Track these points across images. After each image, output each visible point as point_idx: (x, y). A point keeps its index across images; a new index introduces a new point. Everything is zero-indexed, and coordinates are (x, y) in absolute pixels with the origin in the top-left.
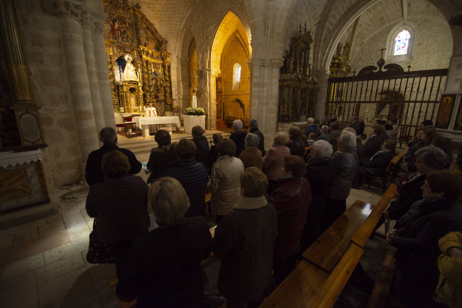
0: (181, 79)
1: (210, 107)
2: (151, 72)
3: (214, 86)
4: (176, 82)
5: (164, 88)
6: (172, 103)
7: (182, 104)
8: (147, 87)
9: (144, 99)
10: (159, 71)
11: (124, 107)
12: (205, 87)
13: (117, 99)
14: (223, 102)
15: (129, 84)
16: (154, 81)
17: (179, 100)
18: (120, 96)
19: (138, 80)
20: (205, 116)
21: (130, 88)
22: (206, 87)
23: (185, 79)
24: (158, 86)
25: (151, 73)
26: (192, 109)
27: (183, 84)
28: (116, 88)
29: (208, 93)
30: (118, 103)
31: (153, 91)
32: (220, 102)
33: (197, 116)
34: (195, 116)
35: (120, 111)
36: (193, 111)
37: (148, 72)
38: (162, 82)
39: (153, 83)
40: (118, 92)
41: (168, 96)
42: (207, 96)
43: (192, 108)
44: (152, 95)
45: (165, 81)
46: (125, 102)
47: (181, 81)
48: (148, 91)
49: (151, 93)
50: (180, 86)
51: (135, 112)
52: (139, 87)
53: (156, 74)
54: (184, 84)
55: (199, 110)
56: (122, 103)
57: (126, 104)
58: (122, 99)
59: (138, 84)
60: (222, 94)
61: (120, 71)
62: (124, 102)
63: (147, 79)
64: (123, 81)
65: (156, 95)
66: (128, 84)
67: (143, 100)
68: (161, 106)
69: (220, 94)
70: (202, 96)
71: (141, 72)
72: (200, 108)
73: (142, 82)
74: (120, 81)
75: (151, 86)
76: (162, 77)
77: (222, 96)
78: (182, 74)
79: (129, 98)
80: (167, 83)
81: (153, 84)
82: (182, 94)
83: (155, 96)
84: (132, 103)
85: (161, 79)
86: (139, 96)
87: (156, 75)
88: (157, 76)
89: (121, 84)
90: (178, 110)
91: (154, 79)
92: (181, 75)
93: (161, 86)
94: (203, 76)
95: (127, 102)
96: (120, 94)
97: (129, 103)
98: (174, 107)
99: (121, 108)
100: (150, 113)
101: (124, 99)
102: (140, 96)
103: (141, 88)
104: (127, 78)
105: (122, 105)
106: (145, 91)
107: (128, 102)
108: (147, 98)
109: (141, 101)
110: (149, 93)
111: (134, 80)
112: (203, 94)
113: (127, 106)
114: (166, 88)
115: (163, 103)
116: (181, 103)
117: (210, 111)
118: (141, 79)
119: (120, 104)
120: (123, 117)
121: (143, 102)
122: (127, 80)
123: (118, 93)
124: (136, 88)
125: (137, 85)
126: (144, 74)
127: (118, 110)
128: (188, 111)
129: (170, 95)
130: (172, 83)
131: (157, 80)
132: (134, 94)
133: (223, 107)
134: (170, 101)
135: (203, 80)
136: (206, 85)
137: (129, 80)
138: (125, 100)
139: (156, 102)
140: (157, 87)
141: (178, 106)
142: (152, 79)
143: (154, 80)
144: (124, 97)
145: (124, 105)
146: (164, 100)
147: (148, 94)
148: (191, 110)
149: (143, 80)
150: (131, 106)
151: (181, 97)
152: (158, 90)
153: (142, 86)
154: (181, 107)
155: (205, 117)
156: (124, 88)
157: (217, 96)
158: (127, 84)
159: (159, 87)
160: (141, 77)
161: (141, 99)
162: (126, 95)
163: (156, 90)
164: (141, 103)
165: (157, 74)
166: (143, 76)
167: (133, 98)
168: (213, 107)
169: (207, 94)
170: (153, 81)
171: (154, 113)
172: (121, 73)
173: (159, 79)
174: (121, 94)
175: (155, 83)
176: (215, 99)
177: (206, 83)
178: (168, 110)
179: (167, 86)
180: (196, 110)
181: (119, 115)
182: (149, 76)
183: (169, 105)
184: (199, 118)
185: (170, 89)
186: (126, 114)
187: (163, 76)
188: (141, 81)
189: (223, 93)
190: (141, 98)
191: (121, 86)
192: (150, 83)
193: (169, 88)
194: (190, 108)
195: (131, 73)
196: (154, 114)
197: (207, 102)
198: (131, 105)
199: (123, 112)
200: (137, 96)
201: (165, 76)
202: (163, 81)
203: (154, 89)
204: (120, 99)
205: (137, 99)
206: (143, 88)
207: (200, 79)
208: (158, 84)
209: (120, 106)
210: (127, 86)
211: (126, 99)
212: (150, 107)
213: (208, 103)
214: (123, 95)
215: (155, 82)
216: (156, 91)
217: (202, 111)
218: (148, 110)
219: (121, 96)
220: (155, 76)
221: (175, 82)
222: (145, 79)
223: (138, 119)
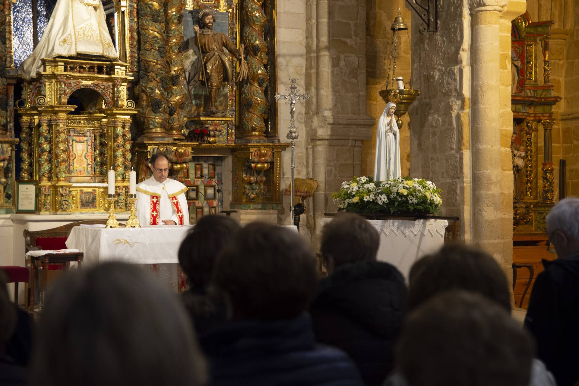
0: (324, 39)
1: (476, 180)
2: (178, 11)
3: (497, 64)
4: (301, 56)
5: (241, 85)
6: (272, 163)
7: (327, 165)
8: (152, 84)
9: (133, 146)
10: (218, 6)
11: (36, 183)
12: (451, 73)
13: (11, 143)
14: (557, 157)
15: (72, 69)
16: (191, 57)
17: (314, 147)
18: (25, 129)
19: (114, 53)
20: (446, 222)
21: (74, 89)
22: (456, 69)
23: (348, 41)
24: (209, 78)
25: (180, 19)
26: (372, 186)
27: (335, 63)
28: (7, 95)
29: (468, 103)
30: (13, 166)
31: (181, 106)
32: (541, 156)
33: (397, 222)
34: (390, 222)
35: (16, 203)
36: (376, 195)
37: (166, 11)
38: (227, 60)
39: (187, 64)
40: (16, 111)
41: (254, 130)
42: (458, 117)
43: (371, 180)
44: (176, 125)
45: (247, 53)
46: (45, 157)
47: (328, 48)
48: (155, 106)
49: (171, 113)
50: (318, 74)
51: (85, 210)
52: (114, 86)
53: (201, 22)
54: (342, 63)
55: (413, 192)
56: (31, 165)
57: (46, 167)
58: (30, 144)
59: (111, 70)
60: (554, 109)
61: (36, 15)
62: (40, 156)
63: (157, 46)
64: (43, 57)
65: (194, 121)
66: (65, 70)
67: (128, 146)
68: (220, 182)
69: (539, 109)
70: (434, 118)
71: (131, 13)
72: (414, 183)
73: (132, 63)
74: (30, 60)
75: (174, 80)
76: (233, 33)
77: (551, 124)
78: (331, 13)
79: (63, 136)
80: (255, 61)
81: (183, 70)
82: (328, 114)
83: (193, 128)
84: (77, 165)
85: (225, 45)
86: (115, 127)
87: (203, 25)
88: (206, 31)
89: (33, 74)
90: (304, 198)
91: (191, 43)
92: (324, 20)
93: (226, 78)
94: (443, 15)
95: (53, 157)
96: (25, 119)
97: (64, 161)
98: (285, 184)
99: (22, 187)
100: (155, 206)
101: (40, 145)
102: (119, 130)
103: (123, 90)
104: (65, 41)
105: (31, 175)
106: (144, 103)
107: (57, 156)
108: (151, 139)
109: (119, 153)
110: (164, 112)
111: (95, 50)
112: (437, 111)
113: (50, 179)
114: (246, 89)
115: (229, 162)
116: (321, 161)
117: (476, 200)
118: (127, 45)
119: (19, 170)
120: (27, 233)
121: (129, 156)
122: (64, 53)
123: (17, 117)
124: (100, 90)
125: (107, 74)
126: (147, 22)
127: (8, 196)
128: (349, 196)
129: (266, 121)
130: (281, 62)
131: (203, 51)
132: (90, 120)
133: (556, 181)
134: (265, 155)
135: (438, 37)
136: (456, 60)
137: (73, 53)
138: (46, 146)
139: (195, 159)
140: (203, 83)
141: (303, 176)
142: (184, 47)
143: (191, 51)
144: (40, 135)
145: (39, 171)
146: (233, 150)
147: (158, 119)
148: (369, 191)
149: (139, 49)
150: (68, 180)
151: (323, 132)
152: (208, 99)
153: (130, 82)
154: (322, 185)
155: (443, 232)
156: (47, 93)
157: (517, 121)
158: (60, 69)
159: (215, 81)
160: (132, 38)
161: (120, 141)
162: (50, 125)
163: (196, 96)
164: (120, 160)
165: (208, 20)
166: (139, 33)
167: (82, 139)
168: (494, 179)
169: (462, 107)
170: (187, 57)
171: (177, 205)
172: (40, 25)
173: (214, 46)
174: (31, 122)
175: (193, 64)
176: (503, 135)
177: (458, 48)
178: (252, 201)
179: (252, 78)
180: (394, 190)
181: (11, 223)
182: (167, 31)
183: (259, 171)
184: (407, 232)
185: (265, 92)
186: (45, 215)
187: (237, 29)
188: (128, 55)
189: (560, 108)
190: (124, 135)
191: (32, 80)
192: (168, 64)
193: (260, 85)
194: (364, 179)
195: (86, 17)
196: (179, 210)
197: (459, 149)
198: (69, 172)
199: (32, 206)
200: (101, 127)
201: (247, 30)
202: (234, 53)
203: (188, 96)
204: (25, 146)
205: (102, 144)
206: (137, 90)
207: (425, 33)
208: (209, 67)
209: (19, 180)
210: (58, 82)
211: (50, 142)
212: (160, 179)
213: (467, 155)
214: (39, 125)
215: (193, 58)
216: (198, 106)
217: (428, 194)
218: (146, 192)
219: (30, 128)
220: (197, 28)
221: (294, 56)
222: (148, 46)
223: (96, 236)
